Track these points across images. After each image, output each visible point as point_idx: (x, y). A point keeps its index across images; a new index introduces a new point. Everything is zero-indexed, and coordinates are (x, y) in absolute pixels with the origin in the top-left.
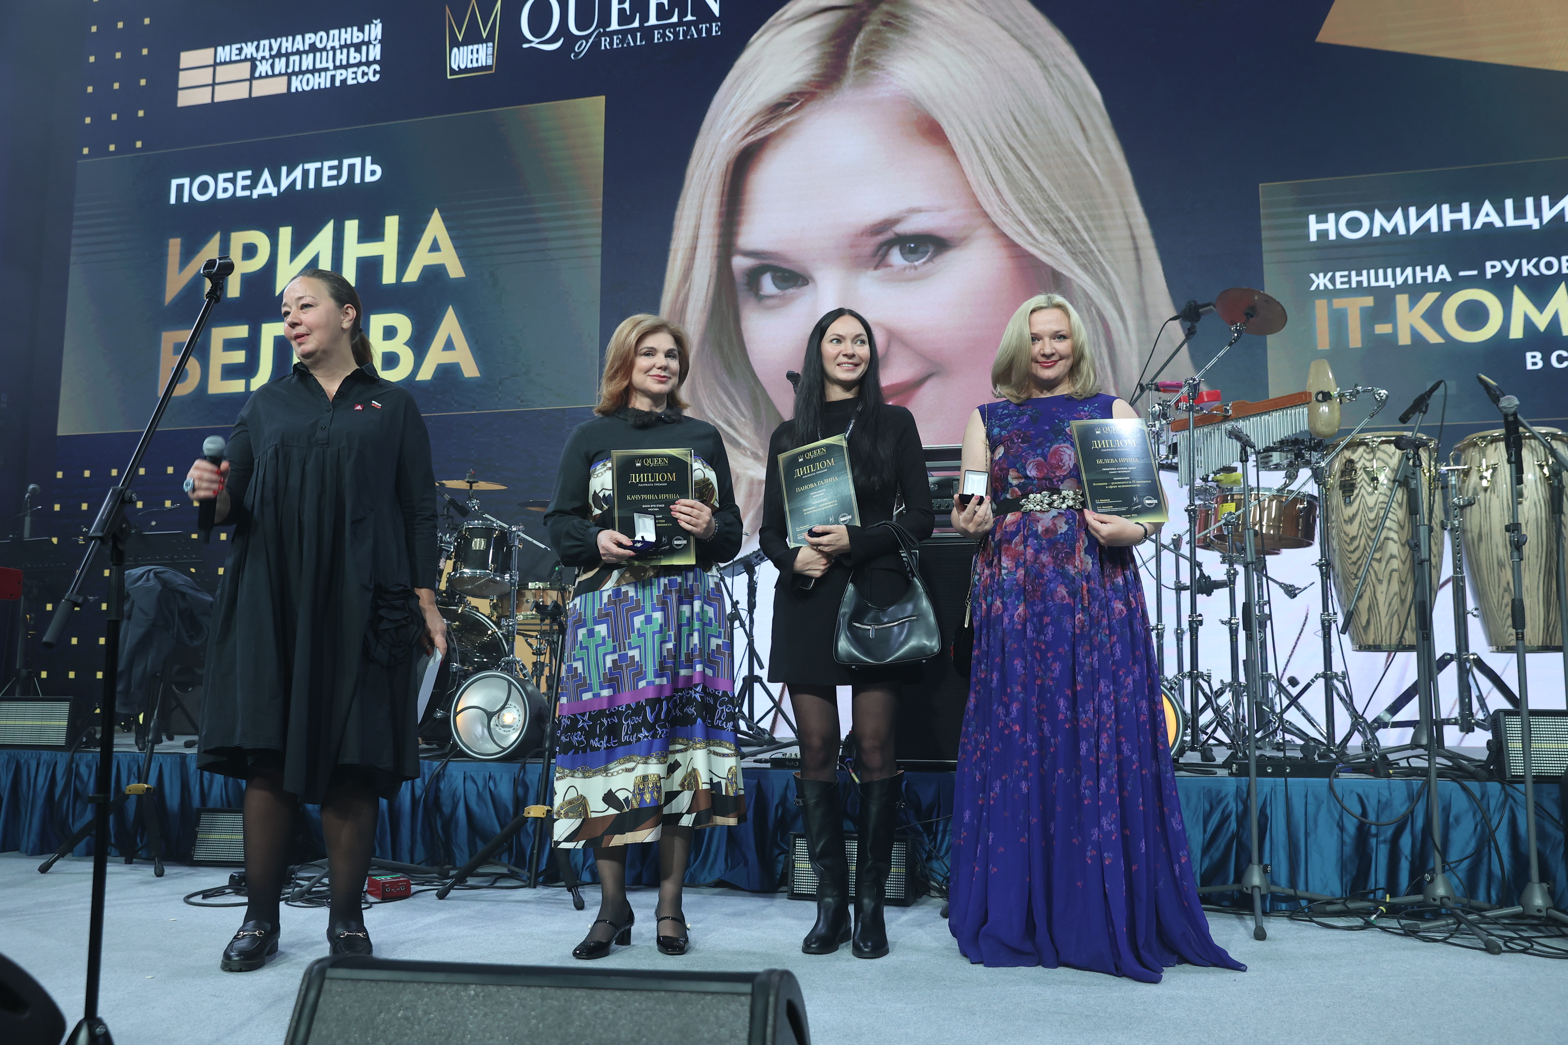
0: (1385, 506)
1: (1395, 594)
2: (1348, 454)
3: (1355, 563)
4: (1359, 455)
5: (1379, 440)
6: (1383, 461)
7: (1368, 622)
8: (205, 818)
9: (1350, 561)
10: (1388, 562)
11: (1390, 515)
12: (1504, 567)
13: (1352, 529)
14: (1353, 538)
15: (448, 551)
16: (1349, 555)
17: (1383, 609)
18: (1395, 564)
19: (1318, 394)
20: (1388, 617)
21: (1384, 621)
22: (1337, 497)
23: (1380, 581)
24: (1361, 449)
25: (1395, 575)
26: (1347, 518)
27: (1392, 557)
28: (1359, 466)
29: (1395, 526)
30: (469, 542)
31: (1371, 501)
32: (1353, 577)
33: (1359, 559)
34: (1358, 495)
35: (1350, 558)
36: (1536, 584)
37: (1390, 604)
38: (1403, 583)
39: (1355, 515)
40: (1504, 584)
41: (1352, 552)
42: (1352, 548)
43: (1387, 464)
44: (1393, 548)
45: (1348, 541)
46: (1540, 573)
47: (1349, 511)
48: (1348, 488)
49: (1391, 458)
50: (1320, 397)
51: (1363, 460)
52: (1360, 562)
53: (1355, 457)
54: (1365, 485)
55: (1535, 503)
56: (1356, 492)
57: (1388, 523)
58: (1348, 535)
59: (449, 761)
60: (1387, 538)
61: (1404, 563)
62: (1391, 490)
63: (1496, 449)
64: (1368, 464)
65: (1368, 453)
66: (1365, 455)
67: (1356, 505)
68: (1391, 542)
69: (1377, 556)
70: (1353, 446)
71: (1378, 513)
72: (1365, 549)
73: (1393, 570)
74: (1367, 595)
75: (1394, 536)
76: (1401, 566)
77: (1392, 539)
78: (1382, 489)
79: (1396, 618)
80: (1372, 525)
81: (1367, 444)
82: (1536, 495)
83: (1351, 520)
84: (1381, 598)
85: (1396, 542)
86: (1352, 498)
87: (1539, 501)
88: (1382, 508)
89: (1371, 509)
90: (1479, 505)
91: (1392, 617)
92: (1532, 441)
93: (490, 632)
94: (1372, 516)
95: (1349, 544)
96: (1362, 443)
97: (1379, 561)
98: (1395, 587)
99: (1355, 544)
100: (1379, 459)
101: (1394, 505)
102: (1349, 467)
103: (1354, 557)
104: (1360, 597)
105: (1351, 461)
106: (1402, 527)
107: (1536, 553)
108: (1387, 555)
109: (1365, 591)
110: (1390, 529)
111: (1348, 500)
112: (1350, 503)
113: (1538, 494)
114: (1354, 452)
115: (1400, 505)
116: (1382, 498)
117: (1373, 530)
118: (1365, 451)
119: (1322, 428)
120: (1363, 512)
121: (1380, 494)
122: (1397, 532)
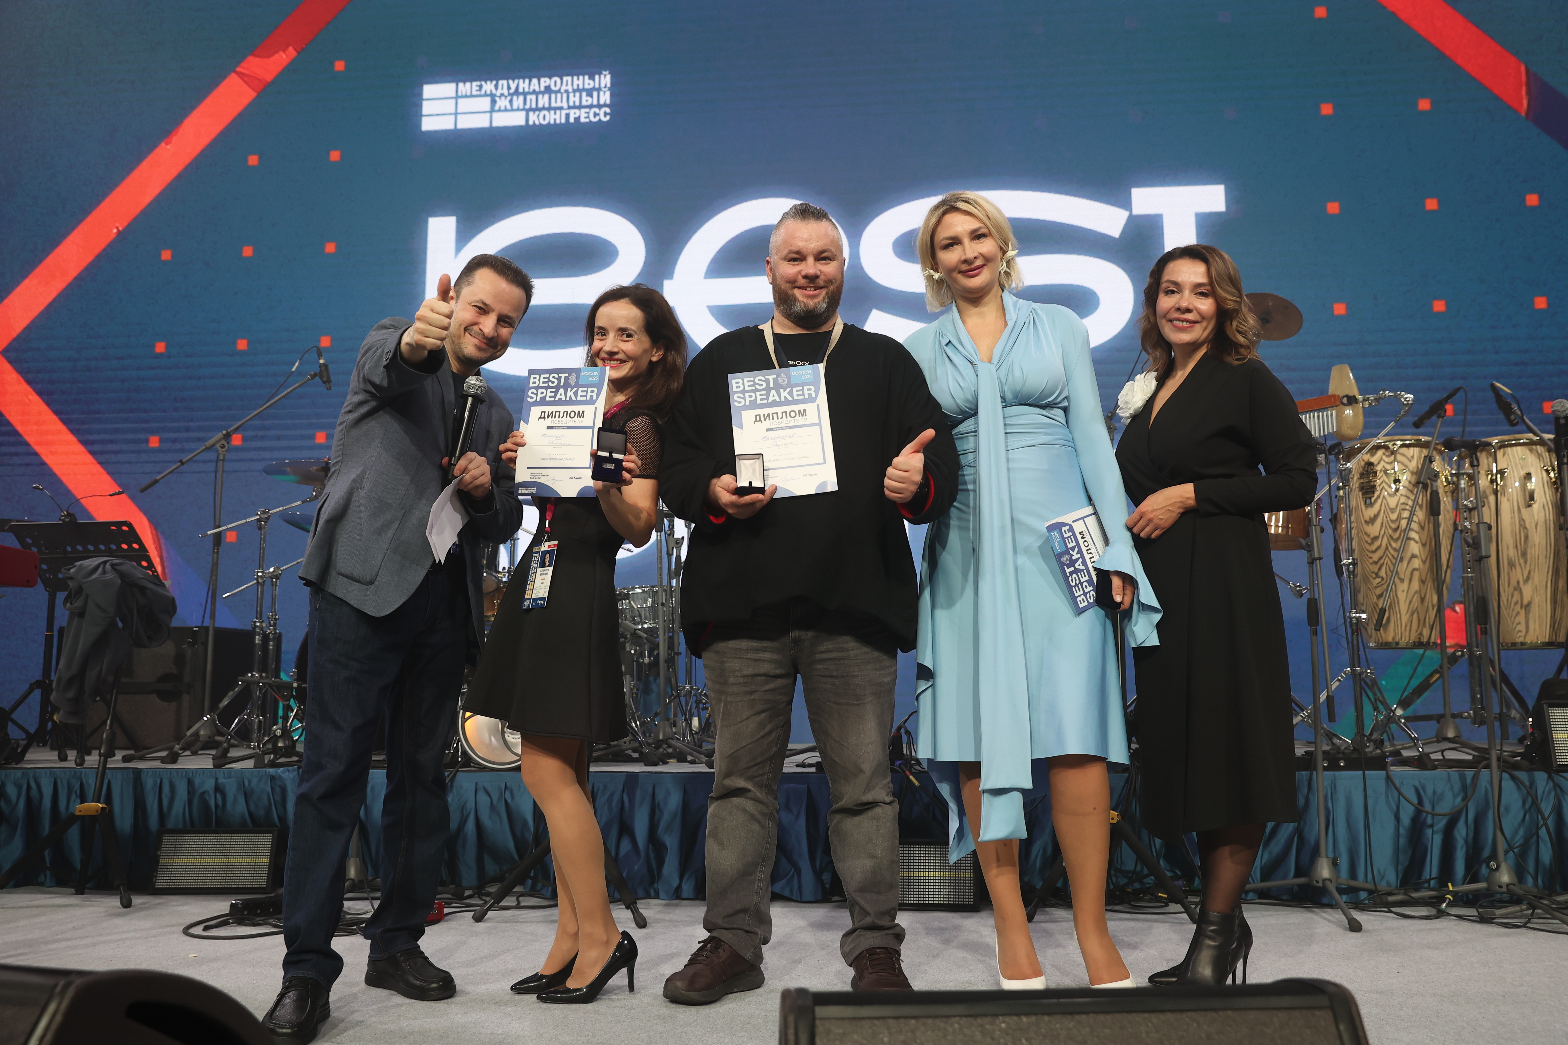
0: (1406, 507)
1: (1416, 593)
2: (1367, 456)
3: (1376, 563)
4: (1379, 458)
5: (1399, 444)
6: (1403, 464)
7: (1389, 620)
8: (167, 840)
9: (1371, 561)
10: (1409, 562)
12: (1515, 567)
13: (1374, 530)
16: (1370, 555)
17: (1403, 607)
18: (1416, 563)
19: (1344, 397)
20: (1408, 615)
21: (1405, 618)
22: (1356, 498)
23: (1401, 580)
24: (1380, 453)
25: (1416, 574)
26: (1368, 519)
27: (1414, 556)
28: (1379, 468)
29: (1418, 528)
31: (1392, 502)
32: (1374, 576)
33: (1381, 558)
34: (1379, 497)
35: (1371, 558)
36: (1545, 583)
37: (1410, 602)
38: (1423, 582)
39: (1376, 516)
40: (1514, 583)
41: (1374, 552)
42: (1373, 548)
43: (1406, 466)
44: (1414, 548)
45: (1369, 541)
46: (1548, 572)
47: (1370, 512)
48: (1368, 490)
49: (1410, 461)
50: (1345, 400)
51: (1382, 463)
52: (1382, 561)
53: (1374, 460)
54: (1386, 487)
55: (1544, 506)
56: (1377, 494)
58: (1369, 536)
59: (458, 771)
60: (1409, 539)
61: (1424, 562)
62: (1413, 492)
63: (1504, 454)
64: (1388, 467)
65: (1388, 456)
66: (1384, 457)
67: (1377, 507)
68: (1412, 542)
70: (1375, 449)
71: (1400, 514)
72: (1387, 548)
73: (1414, 570)
74: (1388, 594)
75: (1416, 536)
76: (1422, 566)
77: (1414, 539)
78: (1403, 491)
79: (1415, 616)
80: (1394, 526)
81: (1386, 448)
82: (1544, 498)
83: (1372, 521)
84: (1402, 596)
85: (1417, 542)
86: (1373, 499)
87: (1547, 503)
88: (1403, 510)
89: (1393, 510)
90: (1489, 507)
91: (1411, 615)
92: (1538, 447)
94: (1394, 517)
95: (1370, 544)
96: (1383, 447)
97: (1401, 560)
98: (1416, 586)
99: (1377, 544)
100: (1399, 462)
102: (1369, 469)
103: (1376, 557)
104: (1382, 596)
105: (1370, 464)
106: (1423, 528)
107: (1544, 553)
108: (1409, 555)
109: (1387, 590)
111: (1368, 501)
112: (1371, 505)
113: (1546, 497)
114: (1373, 455)
115: (1423, 508)
116: (1404, 500)
117: (1394, 530)
118: (1384, 454)
119: (1347, 431)
120: (1384, 513)
121: (1401, 495)
122: (1418, 533)
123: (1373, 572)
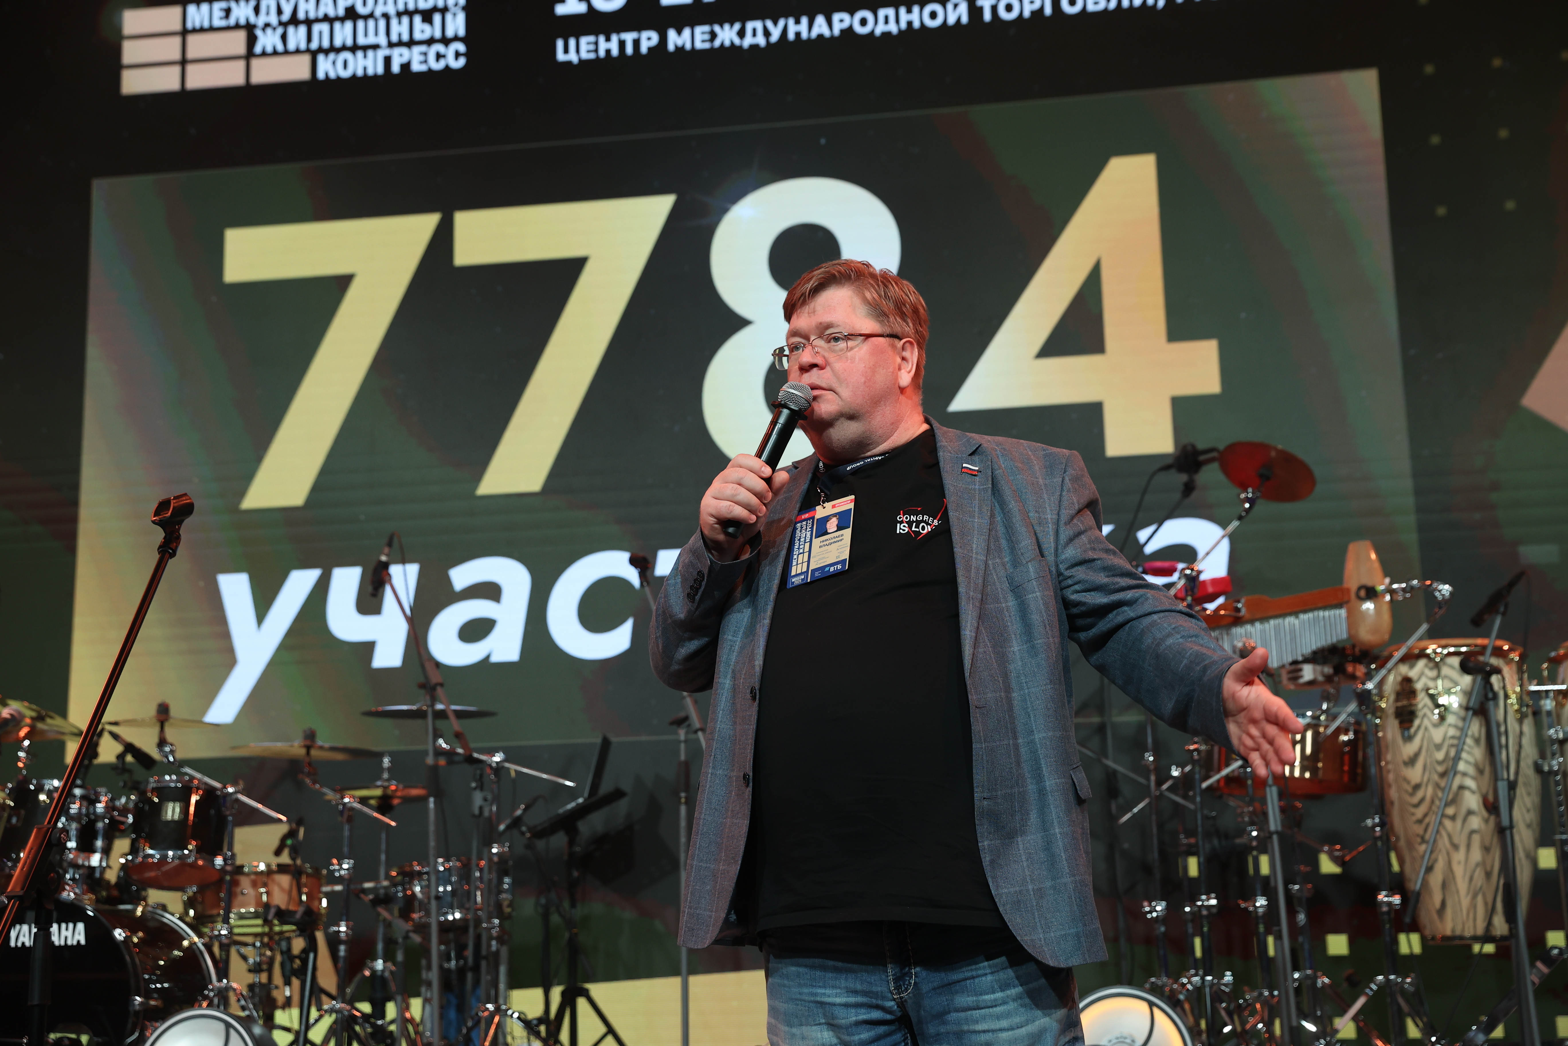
0: (1455, 742)
1: (1477, 865)
2: (1404, 669)
3: (1420, 821)
4: (1419, 671)
5: (1445, 652)
6: (1451, 680)
7: (1443, 904)
9: (1414, 818)
10: (1464, 821)
11: (1464, 755)
13: (1415, 774)
14: (1417, 787)
15: (123, 823)
16: (1413, 810)
17: (1462, 884)
18: (1475, 822)
19: (1359, 588)
20: (1469, 898)
21: (1465, 902)
22: (1391, 730)
23: (1456, 847)
24: (1421, 663)
25: (1476, 838)
26: (1407, 759)
27: (1470, 813)
28: (1419, 686)
29: (1471, 770)
30: (158, 809)
31: (1437, 735)
32: (1419, 840)
33: (1425, 815)
34: (1419, 727)
35: (1413, 814)
37: (1471, 879)
38: (1486, 849)
39: (1417, 755)
41: (1417, 806)
42: (1415, 800)
43: (1456, 684)
44: (1471, 800)
45: (1410, 789)
47: (1409, 749)
48: (1406, 716)
50: (1363, 593)
51: (1424, 679)
52: (1427, 820)
53: (1413, 674)
54: (1429, 713)
56: (1417, 722)
57: (1462, 766)
58: (1408, 782)
60: (1462, 788)
62: (1464, 719)
64: (1431, 684)
65: (1431, 669)
66: (1426, 671)
67: (1417, 741)
68: (1466, 792)
69: (1450, 811)
70: (1410, 658)
71: (1447, 753)
72: (1432, 802)
73: (1472, 832)
74: (1440, 866)
75: (1470, 783)
76: (1482, 826)
77: (1468, 788)
78: (1451, 719)
79: (1480, 899)
80: (1440, 769)
81: (1428, 656)
83: (1412, 761)
84: (1459, 870)
85: (1473, 792)
86: (1413, 730)
88: (1452, 746)
89: (1438, 747)
91: (1475, 896)
93: (186, 943)
94: (1440, 756)
95: (1411, 795)
96: (1422, 655)
97: (1453, 818)
98: (1476, 855)
99: (1420, 794)
100: (1446, 677)
101: (1469, 741)
102: (1407, 689)
103: (1420, 812)
104: (1430, 869)
105: (1407, 681)
106: (1480, 771)
108: (1463, 811)
109: (1436, 860)
110: (1464, 774)
111: (1406, 733)
112: (1409, 739)
114: (1412, 667)
115: (1477, 741)
116: (1452, 732)
117: (1443, 775)
118: (1426, 666)
119: (1366, 635)
120: (1427, 751)
121: (1450, 725)
122: (1474, 778)
123: (1418, 835)
